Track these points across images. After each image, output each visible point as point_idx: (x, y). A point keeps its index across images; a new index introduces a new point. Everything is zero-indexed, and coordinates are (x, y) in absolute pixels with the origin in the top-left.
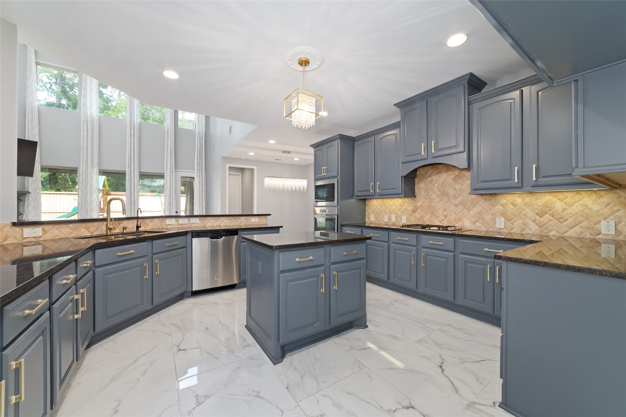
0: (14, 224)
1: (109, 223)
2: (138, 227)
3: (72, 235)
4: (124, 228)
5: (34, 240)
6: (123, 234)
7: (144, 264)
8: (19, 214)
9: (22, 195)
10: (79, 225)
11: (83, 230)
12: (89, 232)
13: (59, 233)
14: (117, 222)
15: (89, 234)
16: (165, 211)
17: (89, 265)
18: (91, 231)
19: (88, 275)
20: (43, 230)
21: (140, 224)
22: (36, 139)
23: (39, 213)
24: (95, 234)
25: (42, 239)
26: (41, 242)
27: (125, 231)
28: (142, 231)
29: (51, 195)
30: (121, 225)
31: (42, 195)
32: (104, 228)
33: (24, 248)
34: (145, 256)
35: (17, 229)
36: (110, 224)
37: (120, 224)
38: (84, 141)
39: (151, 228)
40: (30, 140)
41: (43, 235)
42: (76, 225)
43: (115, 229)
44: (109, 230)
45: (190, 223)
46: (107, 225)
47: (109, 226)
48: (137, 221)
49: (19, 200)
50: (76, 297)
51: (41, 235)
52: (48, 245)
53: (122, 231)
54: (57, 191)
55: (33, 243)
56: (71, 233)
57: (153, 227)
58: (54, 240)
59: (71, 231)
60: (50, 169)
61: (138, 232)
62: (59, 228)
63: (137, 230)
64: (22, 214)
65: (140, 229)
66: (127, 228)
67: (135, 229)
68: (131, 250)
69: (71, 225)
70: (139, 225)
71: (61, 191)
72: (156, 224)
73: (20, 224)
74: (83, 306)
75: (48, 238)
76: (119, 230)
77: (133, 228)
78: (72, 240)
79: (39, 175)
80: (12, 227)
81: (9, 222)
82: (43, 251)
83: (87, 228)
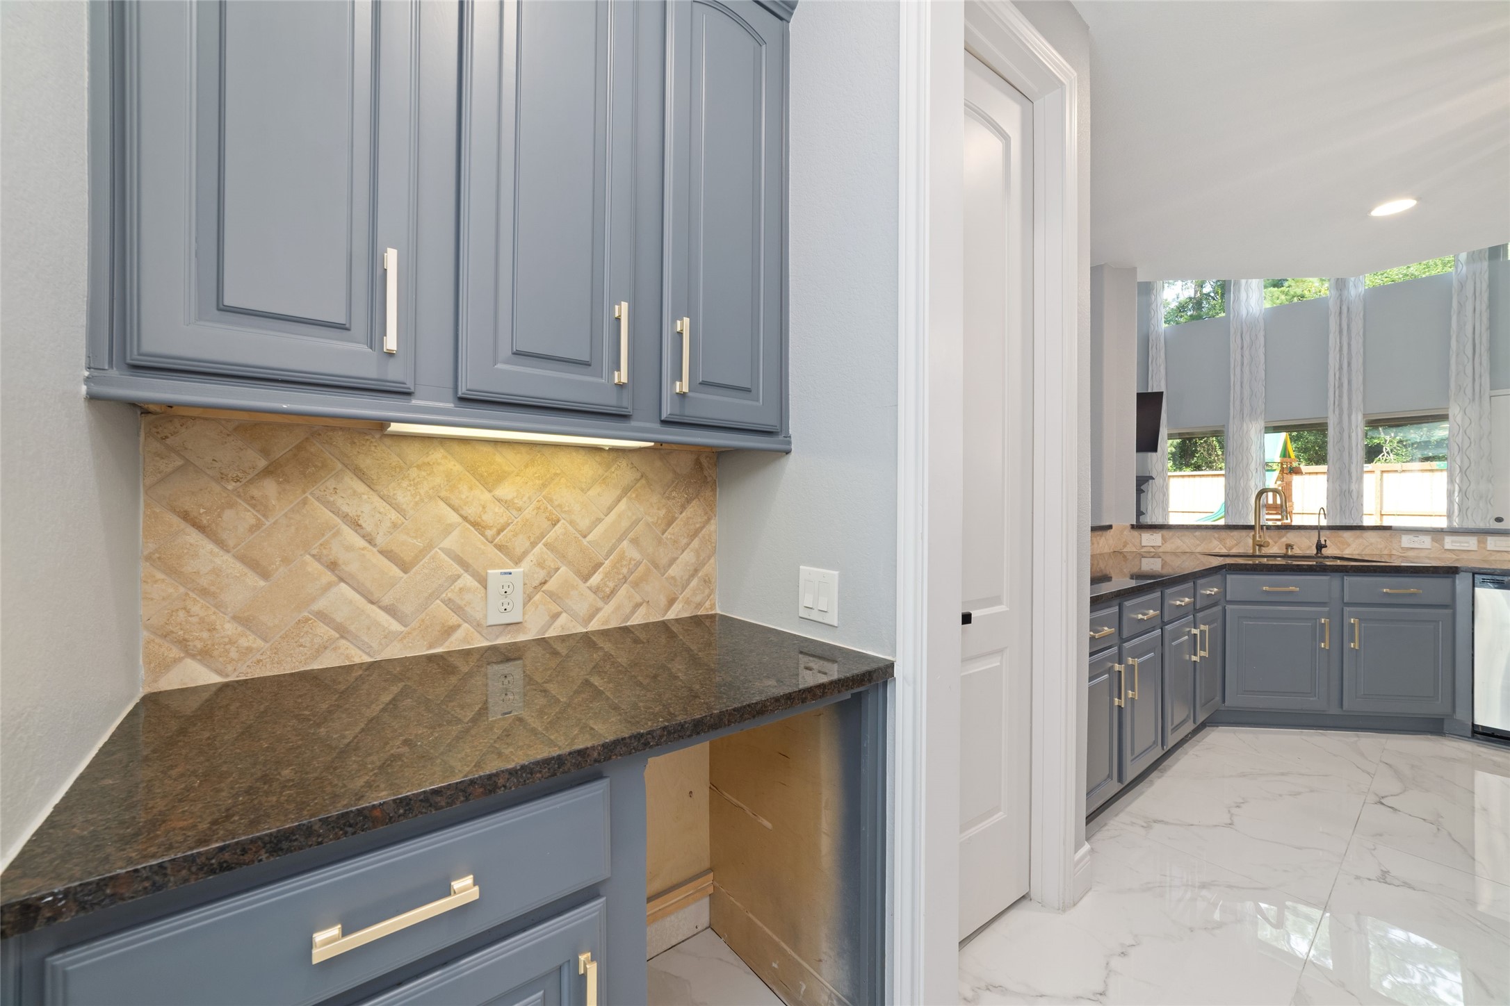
0: (1133, 527)
1: (1259, 533)
2: (1320, 547)
3: (1199, 549)
4: (1289, 546)
5: (1152, 550)
6: (1285, 556)
7: (1320, 619)
8: (1140, 513)
9: (1143, 481)
10: (1210, 532)
11: (1216, 542)
12: (1225, 548)
13: (1182, 543)
14: (1274, 533)
15: (1224, 551)
16: (1449, 516)
17: (1213, 593)
18: (1227, 545)
19: (1215, 609)
20: (1163, 536)
21: (1325, 541)
22: (1162, 389)
23: (1166, 512)
24: (1234, 551)
25: (1161, 550)
26: (1160, 554)
27: (1290, 553)
28: (1329, 555)
29: (1186, 479)
30: (1284, 539)
31: (1171, 479)
32: (1250, 541)
33: (1143, 559)
34: (1323, 604)
35: (1136, 533)
36: (1260, 537)
37: (1280, 538)
38: (1236, 370)
39: (1357, 552)
40: (1154, 391)
41: (1162, 544)
42: (1204, 533)
43: (1268, 545)
44: (1257, 547)
45: (1485, 548)
46: (1254, 537)
47: (1258, 539)
48: (1317, 533)
49: (1139, 491)
50: (1194, 631)
51: (1161, 545)
52: (1168, 558)
53: (1284, 551)
54: (1195, 470)
55: (1153, 554)
56: (1198, 545)
57: (1363, 551)
58: (1174, 554)
59: (1198, 542)
60: (1180, 435)
61: (1320, 557)
62: (1181, 536)
63: (1317, 553)
64: (1144, 514)
65: (1324, 551)
66: (1294, 547)
67: (1315, 552)
68: (1292, 584)
69: (1198, 533)
70: (1323, 542)
71: (1202, 470)
72: (1371, 544)
73: (1139, 527)
74: (1203, 648)
75: (1169, 550)
76: (1280, 549)
77: (1310, 547)
78: (1199, 556)
79: (1167, 445)
80: (1131, 531)
81: (1128, 524)
82: (1163, 567)
83: (1221, 540)
